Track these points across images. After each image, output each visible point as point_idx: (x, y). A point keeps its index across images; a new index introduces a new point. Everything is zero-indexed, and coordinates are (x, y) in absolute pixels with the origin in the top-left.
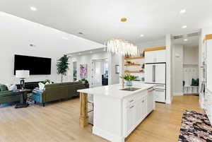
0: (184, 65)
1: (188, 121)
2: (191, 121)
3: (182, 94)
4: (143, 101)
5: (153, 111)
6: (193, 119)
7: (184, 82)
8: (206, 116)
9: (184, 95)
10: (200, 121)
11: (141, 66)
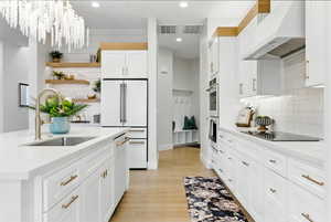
0: (174, 91)
1: (198, 199)
2: (203, 200)
3: (171, 148)
4: (105, 174)
5: (125, 193)
6: (204, 194)
7: (174, 124)
8: (219, 181)
9: (175, 147)
10: (215, 195)
11: (93, 86)
